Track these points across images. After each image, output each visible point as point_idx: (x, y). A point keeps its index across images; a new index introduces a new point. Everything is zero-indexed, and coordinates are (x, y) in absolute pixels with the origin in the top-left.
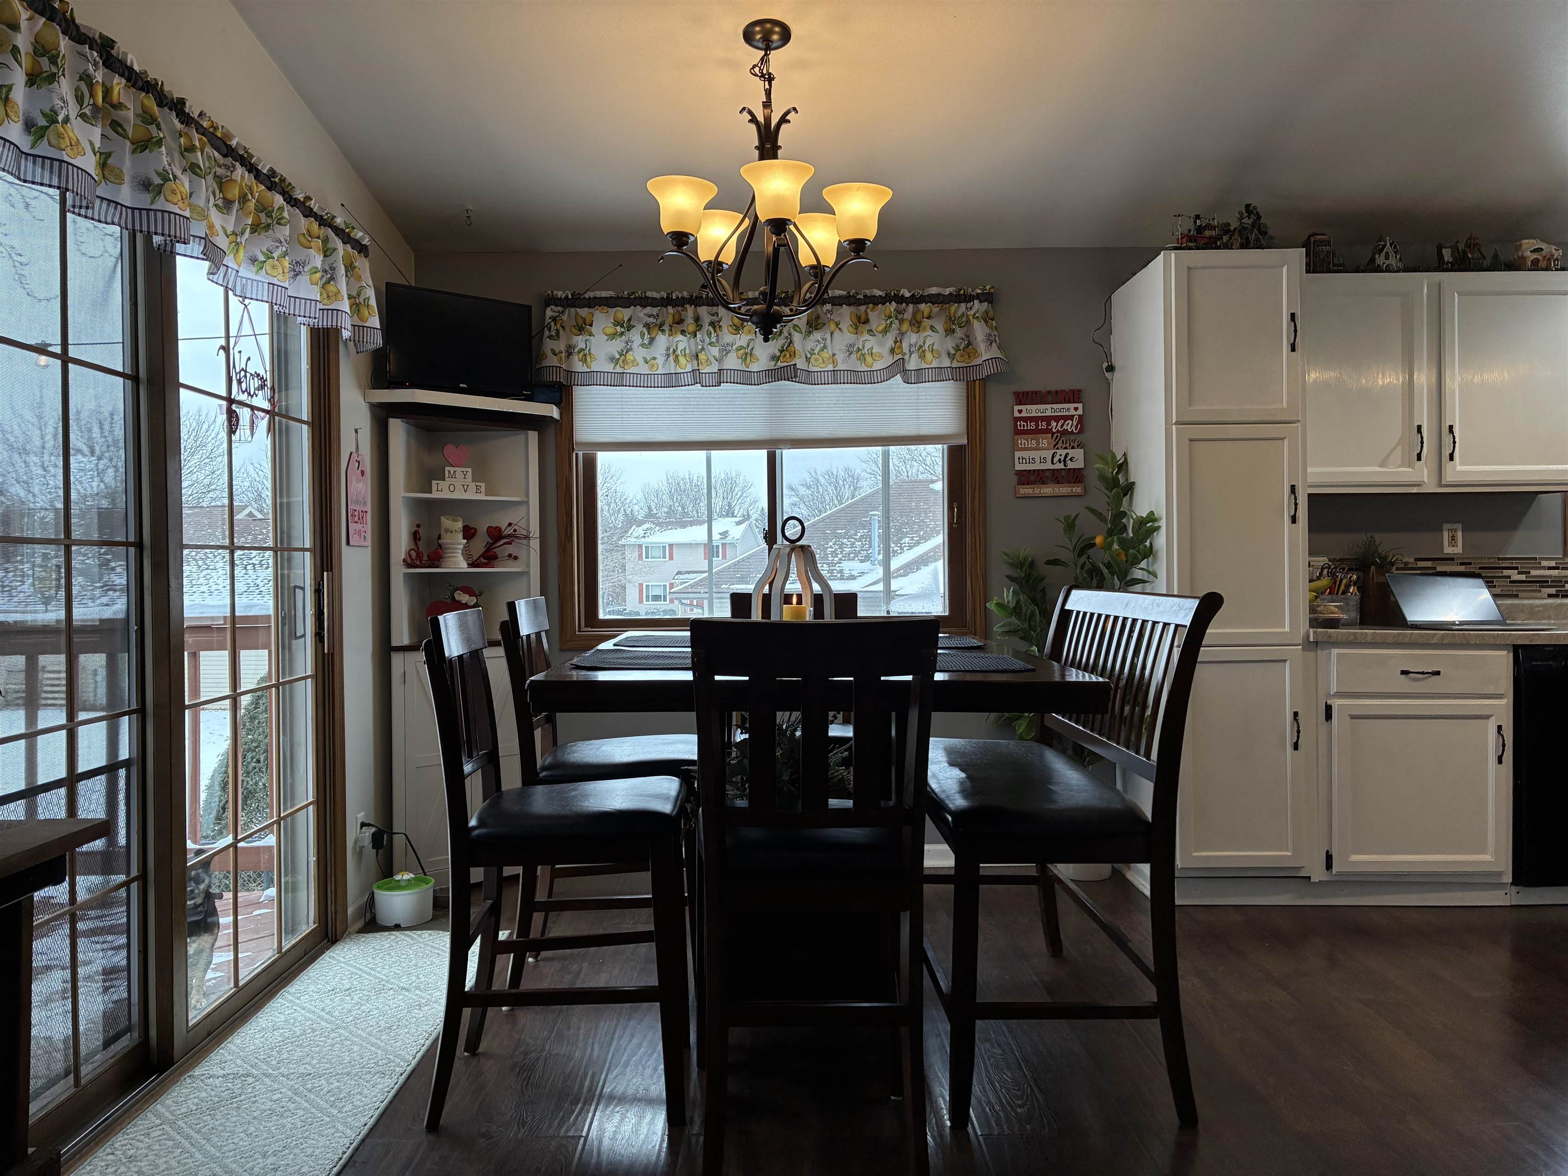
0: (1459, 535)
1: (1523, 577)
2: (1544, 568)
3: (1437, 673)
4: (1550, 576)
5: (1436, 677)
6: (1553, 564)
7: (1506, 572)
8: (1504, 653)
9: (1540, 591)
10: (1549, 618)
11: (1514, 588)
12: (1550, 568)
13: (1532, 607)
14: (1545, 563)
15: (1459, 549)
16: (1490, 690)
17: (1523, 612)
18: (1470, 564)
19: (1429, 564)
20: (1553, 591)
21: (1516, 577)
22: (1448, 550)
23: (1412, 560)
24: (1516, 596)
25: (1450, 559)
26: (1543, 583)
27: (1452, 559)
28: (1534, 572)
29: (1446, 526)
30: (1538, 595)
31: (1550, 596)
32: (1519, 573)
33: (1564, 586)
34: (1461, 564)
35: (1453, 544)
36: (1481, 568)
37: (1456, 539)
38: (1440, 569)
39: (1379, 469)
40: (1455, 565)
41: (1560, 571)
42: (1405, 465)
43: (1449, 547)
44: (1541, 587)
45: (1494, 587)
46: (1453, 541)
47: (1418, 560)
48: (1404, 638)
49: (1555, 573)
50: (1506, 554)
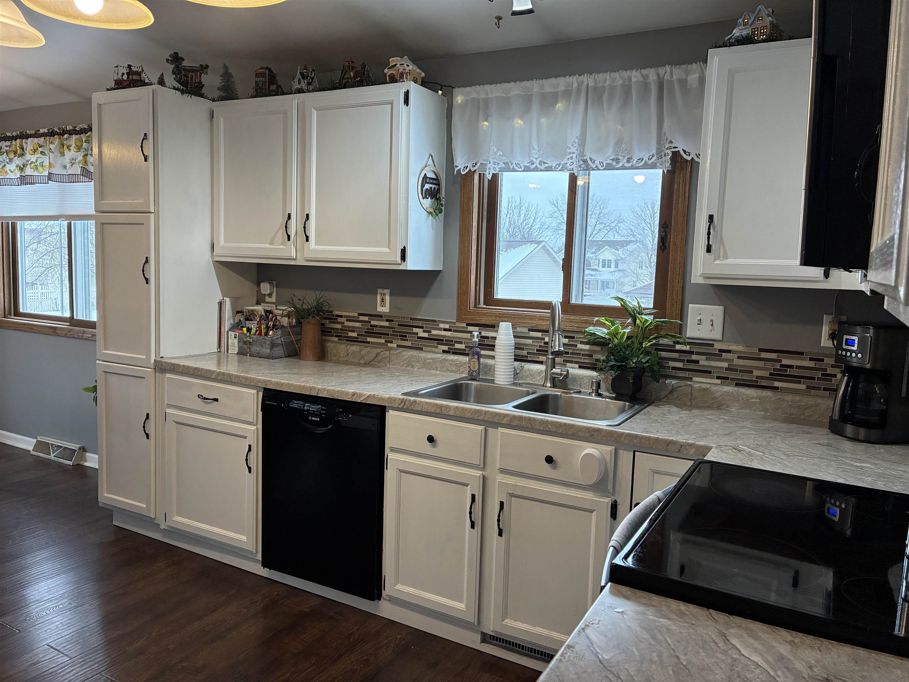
0: (387, 298)
1: (426, 335)
2: (440, 329)
3: (216, 400)
4: (445, 336)
5: (216, 402)
6: (447, 326)
7: (415, 330)
8: (254, 391)
9: (437, 347)
10: (436, 369)
11: (420, 343)
12: (445, 330)
14: (442, 326)
15: (386, 309)
16: (244, 417)
17: (418, 362)
18: (392, 321)
19: (366, 318)
20: (446, 348)
21: (422, 334)
22: (380, 309)
23: (356, 315)
25: (379, 316)
26: (440, 341)
27: (381, 316)
28: (434, 332)
29: (379, 291)
30: (434, 349)
31: (444, 352)
32: (424, 331)
33: (454, 345)
34: (387, 321)
35: (383, 305)
36: (399, 325)
37: (384, 301)
38: (373, 323)
39: (268, 246)
40: (383, 321)
41: (452, 332)
42: (283, 244)
43: (380, 306)
44: (438, 344)
45: (407, 340)
46: (383, 303)
47: (360, 314)
48: (198, 372)
49: (448, 334)
50: (417, 316)
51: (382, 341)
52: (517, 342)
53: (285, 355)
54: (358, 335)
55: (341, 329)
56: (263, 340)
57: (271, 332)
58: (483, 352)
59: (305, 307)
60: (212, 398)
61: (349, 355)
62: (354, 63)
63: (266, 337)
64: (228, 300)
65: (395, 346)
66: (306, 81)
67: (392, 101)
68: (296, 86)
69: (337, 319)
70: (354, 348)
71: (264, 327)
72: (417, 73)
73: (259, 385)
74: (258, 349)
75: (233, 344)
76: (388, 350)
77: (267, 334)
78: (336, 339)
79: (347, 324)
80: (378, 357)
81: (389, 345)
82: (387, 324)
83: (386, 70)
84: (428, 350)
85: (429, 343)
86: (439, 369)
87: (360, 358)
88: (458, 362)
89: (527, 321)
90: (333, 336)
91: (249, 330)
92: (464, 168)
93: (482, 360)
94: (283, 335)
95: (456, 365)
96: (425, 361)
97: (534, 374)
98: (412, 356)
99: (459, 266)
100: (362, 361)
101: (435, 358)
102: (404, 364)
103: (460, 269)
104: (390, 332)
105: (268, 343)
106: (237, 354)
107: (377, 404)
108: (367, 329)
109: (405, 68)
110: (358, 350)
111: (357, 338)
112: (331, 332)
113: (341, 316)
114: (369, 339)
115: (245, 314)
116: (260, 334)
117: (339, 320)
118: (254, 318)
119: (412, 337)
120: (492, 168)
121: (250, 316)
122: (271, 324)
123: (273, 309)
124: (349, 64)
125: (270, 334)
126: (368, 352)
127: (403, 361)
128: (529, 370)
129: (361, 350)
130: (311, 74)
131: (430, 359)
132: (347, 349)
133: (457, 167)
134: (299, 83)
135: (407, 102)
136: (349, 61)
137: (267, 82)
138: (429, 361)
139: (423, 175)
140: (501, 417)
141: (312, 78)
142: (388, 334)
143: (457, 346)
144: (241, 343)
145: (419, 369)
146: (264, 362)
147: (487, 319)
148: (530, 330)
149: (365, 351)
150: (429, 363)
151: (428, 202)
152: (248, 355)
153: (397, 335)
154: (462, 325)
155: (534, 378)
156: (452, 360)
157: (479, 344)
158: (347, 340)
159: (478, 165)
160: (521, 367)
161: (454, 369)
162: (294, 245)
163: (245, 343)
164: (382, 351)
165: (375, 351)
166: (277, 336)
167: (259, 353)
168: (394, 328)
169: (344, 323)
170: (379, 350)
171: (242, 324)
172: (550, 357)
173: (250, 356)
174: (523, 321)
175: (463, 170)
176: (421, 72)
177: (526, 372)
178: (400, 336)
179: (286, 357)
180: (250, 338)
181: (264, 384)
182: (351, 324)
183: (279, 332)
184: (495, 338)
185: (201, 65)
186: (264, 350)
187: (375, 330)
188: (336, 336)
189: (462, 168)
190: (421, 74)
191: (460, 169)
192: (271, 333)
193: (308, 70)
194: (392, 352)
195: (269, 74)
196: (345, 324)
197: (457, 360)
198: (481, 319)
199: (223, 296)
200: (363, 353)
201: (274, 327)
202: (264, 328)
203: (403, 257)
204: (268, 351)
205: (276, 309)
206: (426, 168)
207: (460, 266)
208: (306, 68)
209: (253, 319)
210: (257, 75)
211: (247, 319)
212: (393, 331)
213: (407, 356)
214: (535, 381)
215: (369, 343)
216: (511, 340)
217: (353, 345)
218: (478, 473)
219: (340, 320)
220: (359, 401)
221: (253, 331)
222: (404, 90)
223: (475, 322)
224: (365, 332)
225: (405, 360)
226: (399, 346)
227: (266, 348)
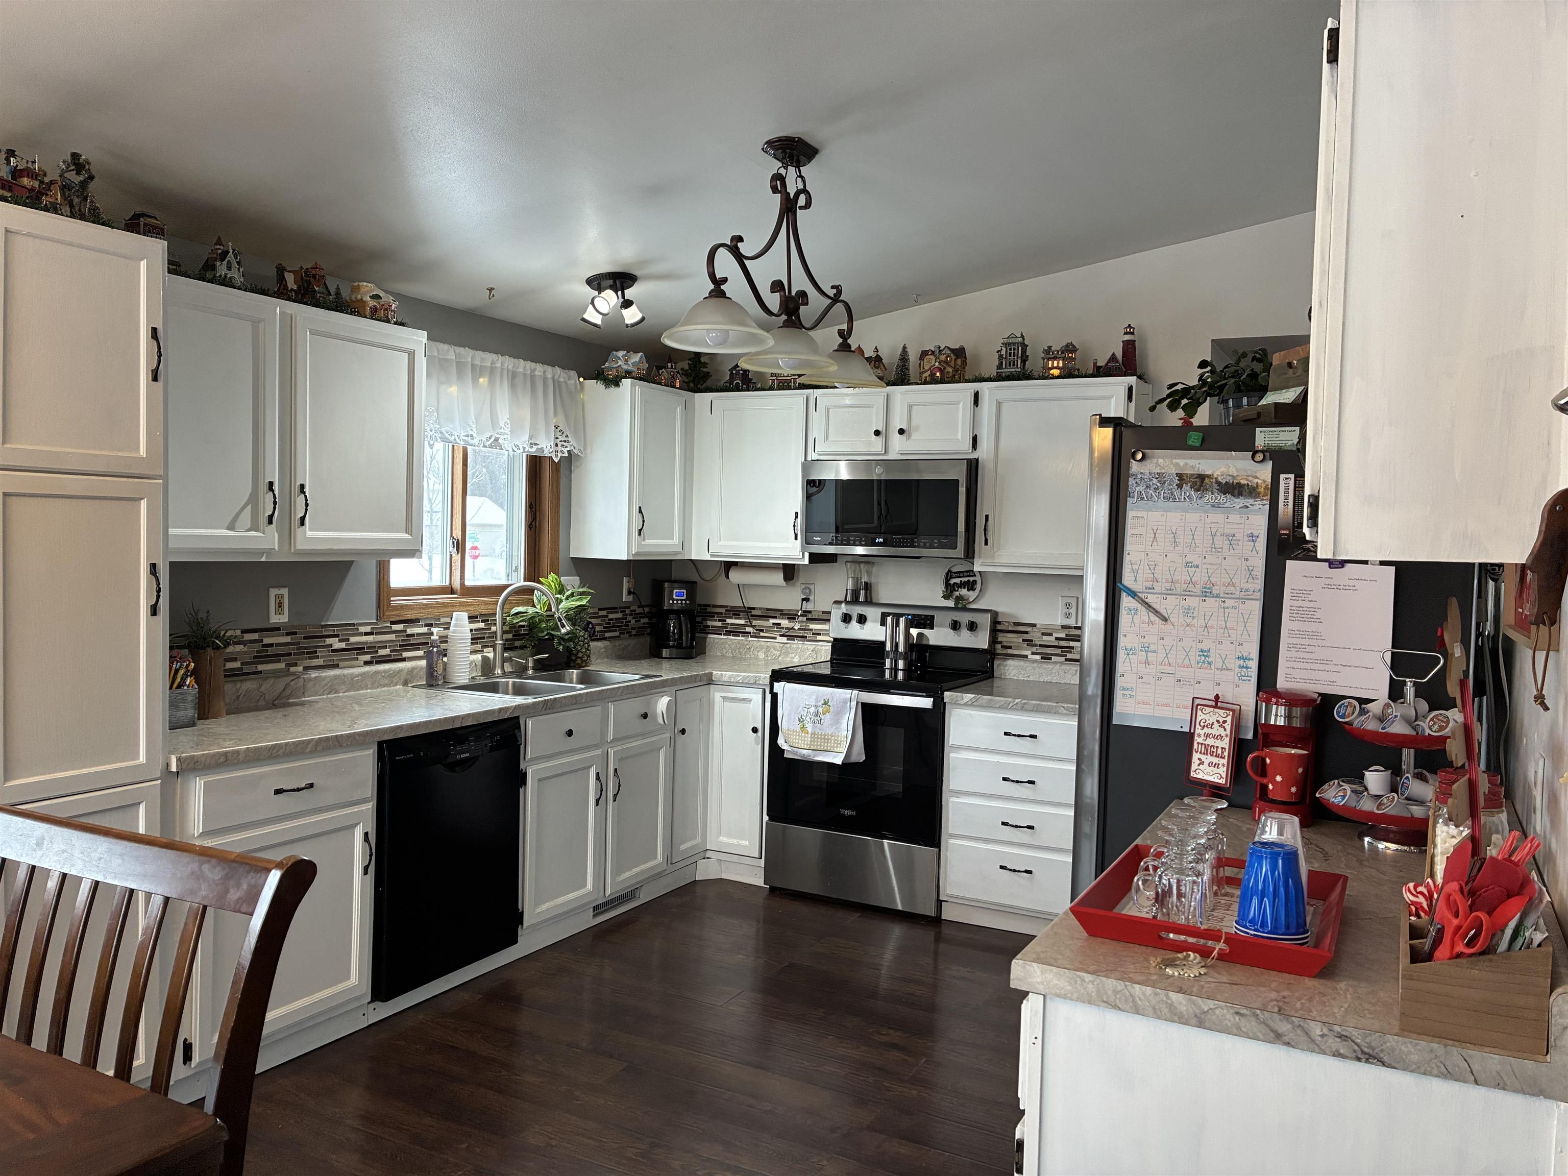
0: (286, 600)
1: (343, 645)
2: (361, 634)
3: (311, 786)
4: (366, 643)
5: (310, 791)
6: (368, 629)
7: (329, 641)
9: (358, 659)
11: (336, 658)
12: (367, 634)
13: (353, 676)
14: (363, 629)
15: (284, 619)
17: (344, 683)
18: (295, 633)
19: (256, 636)
20: (367, 658)
21: (337, 644)
22: (276, 619)
23: (238, 633)
24: (336, 666)
25: (276, 629)
26: (360, 649)
27: (278, 629)
28: (353, 639)
29: (273, 592)
31: (367, 663)
32: (340, 641)
33: (377, 652)
34: (288, 634)
35: (280, 611)
36: (305, 638)
37: (280, 605)
38: (267, 641)
40: (281, 635)
43: (276, 615)
44: (359, 654)
45: (318, 657)
46: (278, 609)
47: (242, 631)
49: (370, 638)
50: (327, 621)
51: (282, 665)
54: (242, 664)
56: (180, 697)
61: (242, 698)
65: (301, 669)
70: (248, 685)
80: (288, 689)
81: (292, 669)
82: (288, 639)
86: (370, 686)
87: (258, 698)
96: (352, 679)
104: (292, 649)
108: (258, 652)
110: (255, 686)
111: (241, 669)
114: (261, 667)
119: (324, 652)
126: (271, 686)
127: (323, 688)
129: (260, 686)
142: (290, 654)
143: (382, 652)
147: (412, 612)
149: (266, 686)
150: (357, 682)
153: (303, 653)
154: (385, 625)
156: (385, 671)
164: (293, 680)
165: (280, 682)
168: (299, 643)
170: (284, 680)
172: (500, 642)
178: (308, 653)
186: (181, 713)
197: (390, 670)
200: (263, 689)
212: (298, 649)
213: (327, 679)
215: (260, 672)
216: (468, 632)
217: (240, 681)
223: (398, 619)
224: (255, 657)
225: (326, 685)
226: (306, 668)
227: (186, 709)
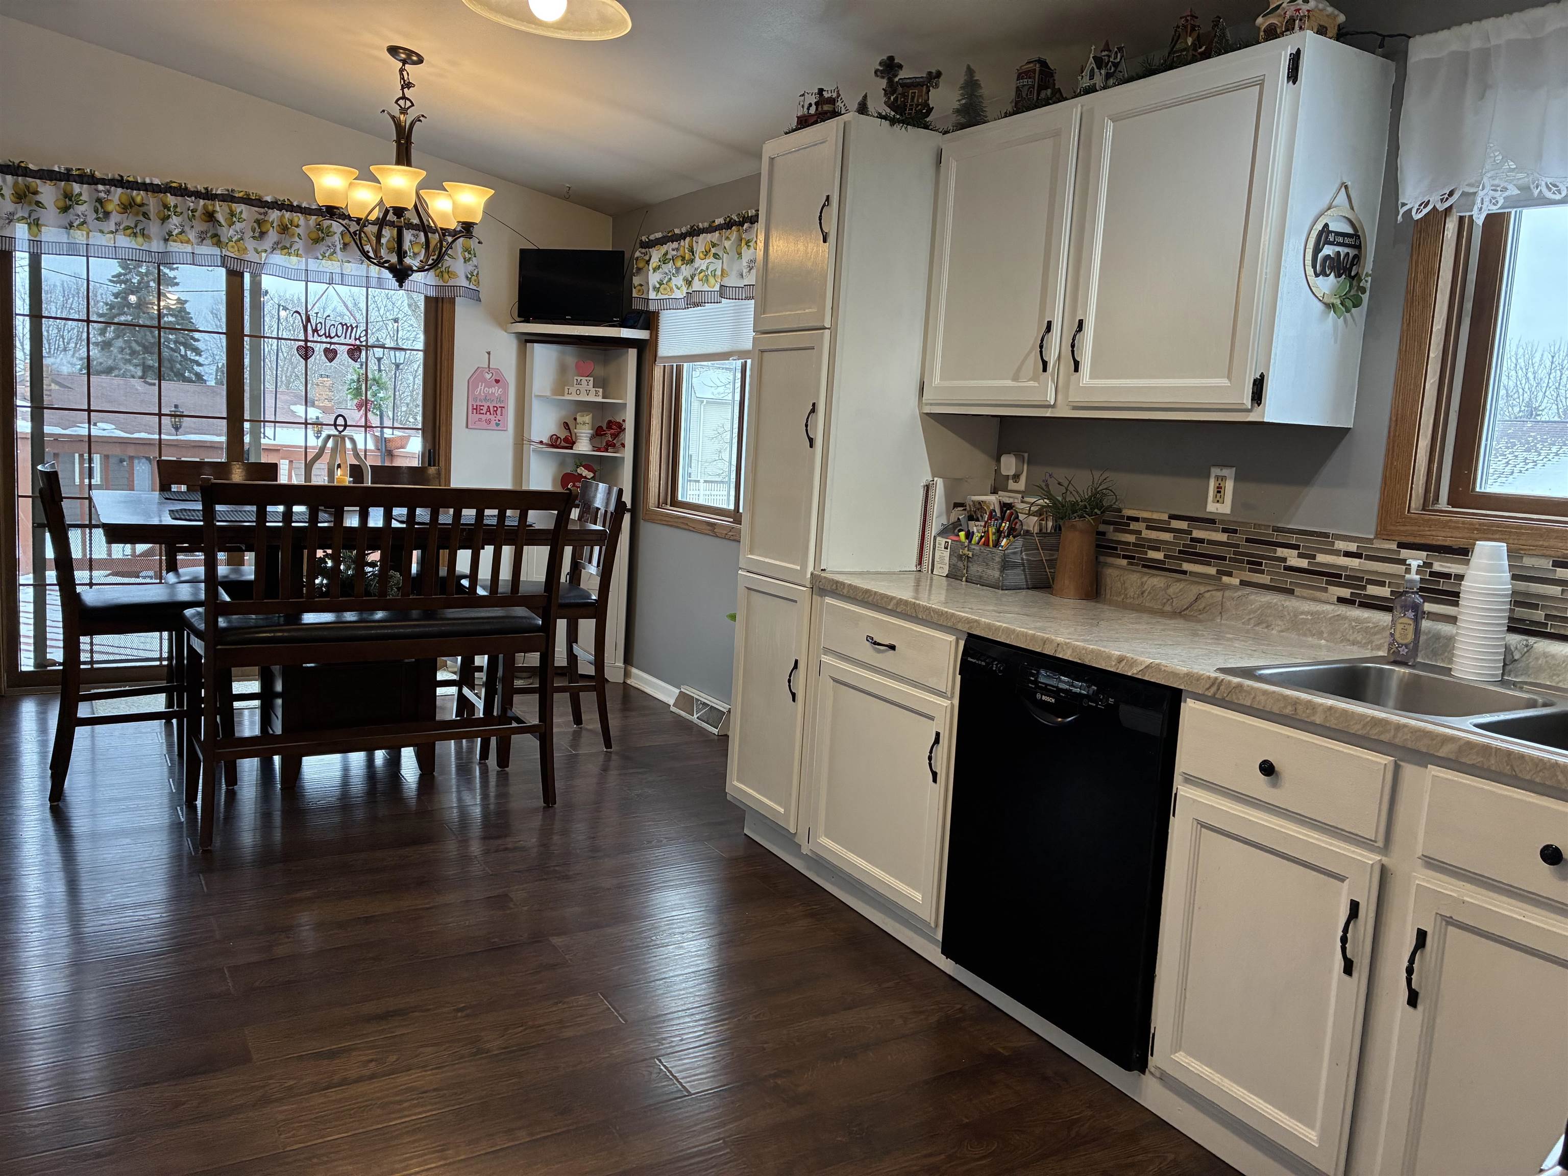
0: (1229, 486)
1: (1304, 563)
2: (1337, 553)
3: (893, 647)
4: (1346, 568)
5: (892, 652)
6: (1353, 547)
7: (1281, 552)
8: (952, 638)
9: (1325, 590)
10: (1320, 635)
11: (1289, 580)
12: (1348, 554)
14: (1341, 545)
15: (1225, 508)
17: (1282, 617)
18: (1235, 531)
19: (1183, 525)
20: (1346, 593)
21: (1294, 559)
22: (1213, 507)
23: (1165, 517)
25: (1210, 522)
26: (1333, 577)
27: (1213, 521)
28: (1321, 558)
29: (1215, 471)
30: (1318, 594)
31: (1341, 600)
32: (1300, 556)
33: (1364, 588)
34: (1225, 530)
35: (1218, 498)
36: (1248, 540)
37: (1222, 491)
38: (1197, 534)
39: (1009, 383)
40: (1216, 530)
41: (1362, 561)
42: (1035, 378)
43: (1213, 502)
44: (1328, 583)
45: (1262, 572)
46: (1219, 495)
47: (1173, 517)
48: (869, 597)
49: (1354, 563)
50: (1288, 523)
51: (1212, 571)
52: (1517, 588)
53: (1027, 584)
54: (1165, 556)
55: (1135, 545)
56: (990, 555)
57: (1005, 540)
58: (1428, 607)
59: (1070, 498)
60: (887, 643)
61: (1145, 594)
62: (1197, 18)
63: (994, 550)
64: (939, 482)
65: (1236, 581)
66: (1103, 72)
67: (1262, 77)
68: (1085, 82)
69: (1129, 525)
70: (1156, 581)
71: (994, 530)
72: (1328, 16)
73: (960, 626)
74: (980, 569)
75: (942, 558)
76: (1222, 590)
77: (997, 544)
78: (1124, 562)
79: (1146, 534)
80: (1199, 602)
81: (1225, 579)
82: (1223, 537)
83: (1260, 20)
84: (1305, 595)
85: (1310, 580)
86: (1325, 635)
87: (1165, 601)
88: (1371, 625)
89: (1552, 542)
90: (1118, 556)
91: (969, 535)
92: (1420, 205)
93: (1425, 624)
94: (1026, 548)
95: (1366, 630)
96: (1296, 616)
97: (1559, 665)
98: (1269, 606)
99: (1391, 419)
100: (1168, 608)
101: (1317, 613)
102: (1250, 619)
103: (1393, 424)
104: (1229, 553)
105: (998, 559)
106: (947, 576)
107: (1163, 683)
108: (1184, 545)
109: (1298, 7)
110: (1162, 585)
111: (1163, 562)
112: (1116, 549)
113: (1136, 519)
114: (1186, 566)
115: (968, 508)
116: (986, 544)
117: (1131, 527)
118: (981, 516)
119: (1273, 566)
120: (1487, 200)
121: (975, 512)
122: (1005, 525)
123: (1016, 501)
124: (1187, 21)
125: (1002, 544)
126: (1180, 591)
127: (1249, 613)
128: (1545, 655)
129: (1168, 587)
130: (1116, 58)
131: (1308, 613)
132: (1142, 583)
133: (1404, 205)
134: (1092, 77)
135: (1293, 75)
136: (1186, 17)
137: (1036, 85)
138: (1304, 617)
139: (1319, 226)
140: (1434, 742)
141: (1116, 65)
142: (1224, 558)
143: (1372, 590)
144: (955, 559)
145: (1282, 631)
146: (987, 592)
147: (1450, 534)
148: (1557, 564)
149: (1175, 588)
150: (1305, 622)
151: (1327, 284)
152: (964, 579)
153: (1242, 561)
154: (1386, 547)
155: (1558, 675)
156: (1357, 620)
157: (1421, 589)
158: (1144, 566)
159: (1456, 196)
160: (1527, 646)
161: (1359, 639)
162: (1053, 380)
163: (960, 557)
164: (1208, 591)
165: (1195, 590)
166: (1016, 548)
167: (981, 577)
168: (1237, 546)
169: (1140, 532)
170: (1202, 589)
171: (961, 525)
173: (967, 581)
174: (1541, 543)
175: (1418, 209)
176: (1336, 12)
177: (1537, 659)
178: (1249, 562)
179: (1028, 588)
180: (968, 550)
181: (967, 626)
182: (1154, 535)
183: (1019, 542)
184: (1460, 577)
185: (930, 73)
186: (990, 572)
187: (1199, 548)
188: (1125, 557)
189: (1417, 206)
190: (1336, 17)
191: (1410, 210)
192: (1004, 542)
193: (1110, 51)
194: (1228, 593)
195: (1040, 70)
196: (1143, 535)
197: (1367, 621)
198: (1434, 533)
199: (933, 476)
200: (1171, 591)
201: (1012, 532)
202: (994, 534)
203: (1258, 395)
204: (997, 574)
205: (1022, 502)
206: (1329, 212)
207: (1394, 419)
208: (1107, 48)
209: (980, 518)
210: (1019, 77)
211: (971, 518)
212: (1235, 553)
213: (1258, 604)
214: (1560, 681)
215: (1185, 572)
216: (1503, 582)
217: (1154, 575)
218: (1371, 858)
219: (1134, 526)
220: (1129, 674)
221: (976, 539)
222: (1291, 50)
223: (1418, 540)
224: (1180, 552)
225: (1255, 612)
226: (1243, 583)
227: (993, 569)
